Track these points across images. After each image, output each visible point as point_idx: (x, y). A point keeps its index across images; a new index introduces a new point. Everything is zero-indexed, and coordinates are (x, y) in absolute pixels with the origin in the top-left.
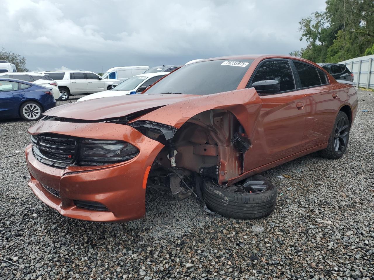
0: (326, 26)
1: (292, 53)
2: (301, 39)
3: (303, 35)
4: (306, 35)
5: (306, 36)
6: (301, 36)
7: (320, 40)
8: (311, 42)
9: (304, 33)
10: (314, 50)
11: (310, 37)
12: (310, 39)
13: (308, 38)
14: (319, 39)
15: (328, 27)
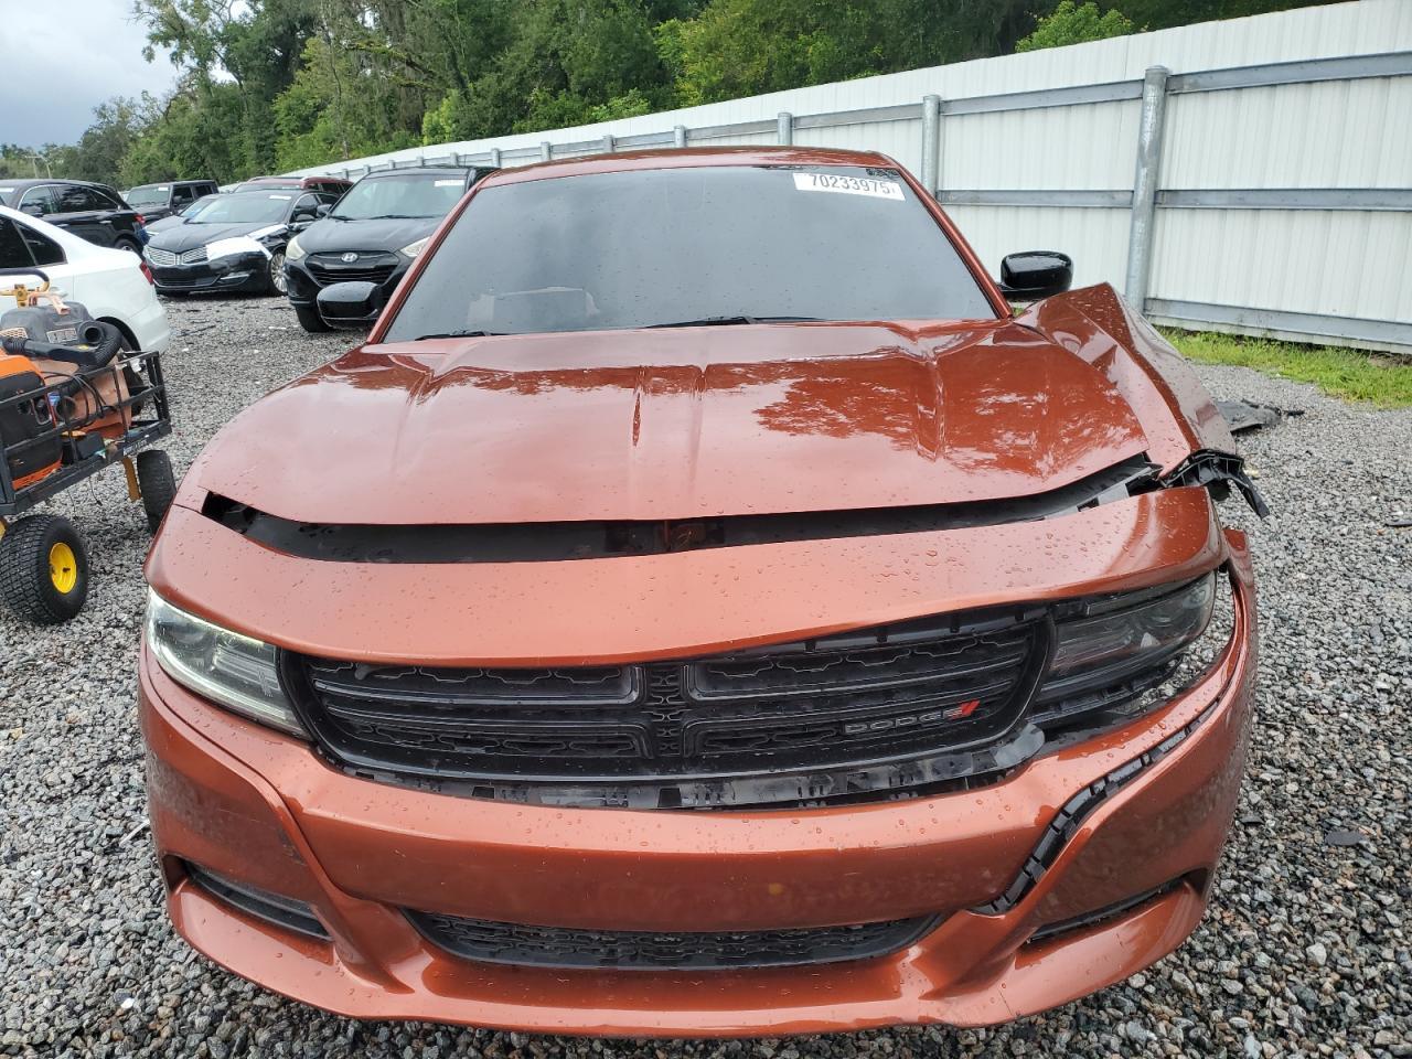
0: (240, 13)
1: (103, 108)
2: (150, 57)
3: (154, 38)
4: (164, 39)
5: (166, 45)
6: (147, 43)
7: (229, 64)
8: (192, 70)
9: (154, 29)
10: (215, 104)
11: (183, 47)
12: (186, 57)
13: (175, 53)
14: (223, 60)
15: (246, 16)
